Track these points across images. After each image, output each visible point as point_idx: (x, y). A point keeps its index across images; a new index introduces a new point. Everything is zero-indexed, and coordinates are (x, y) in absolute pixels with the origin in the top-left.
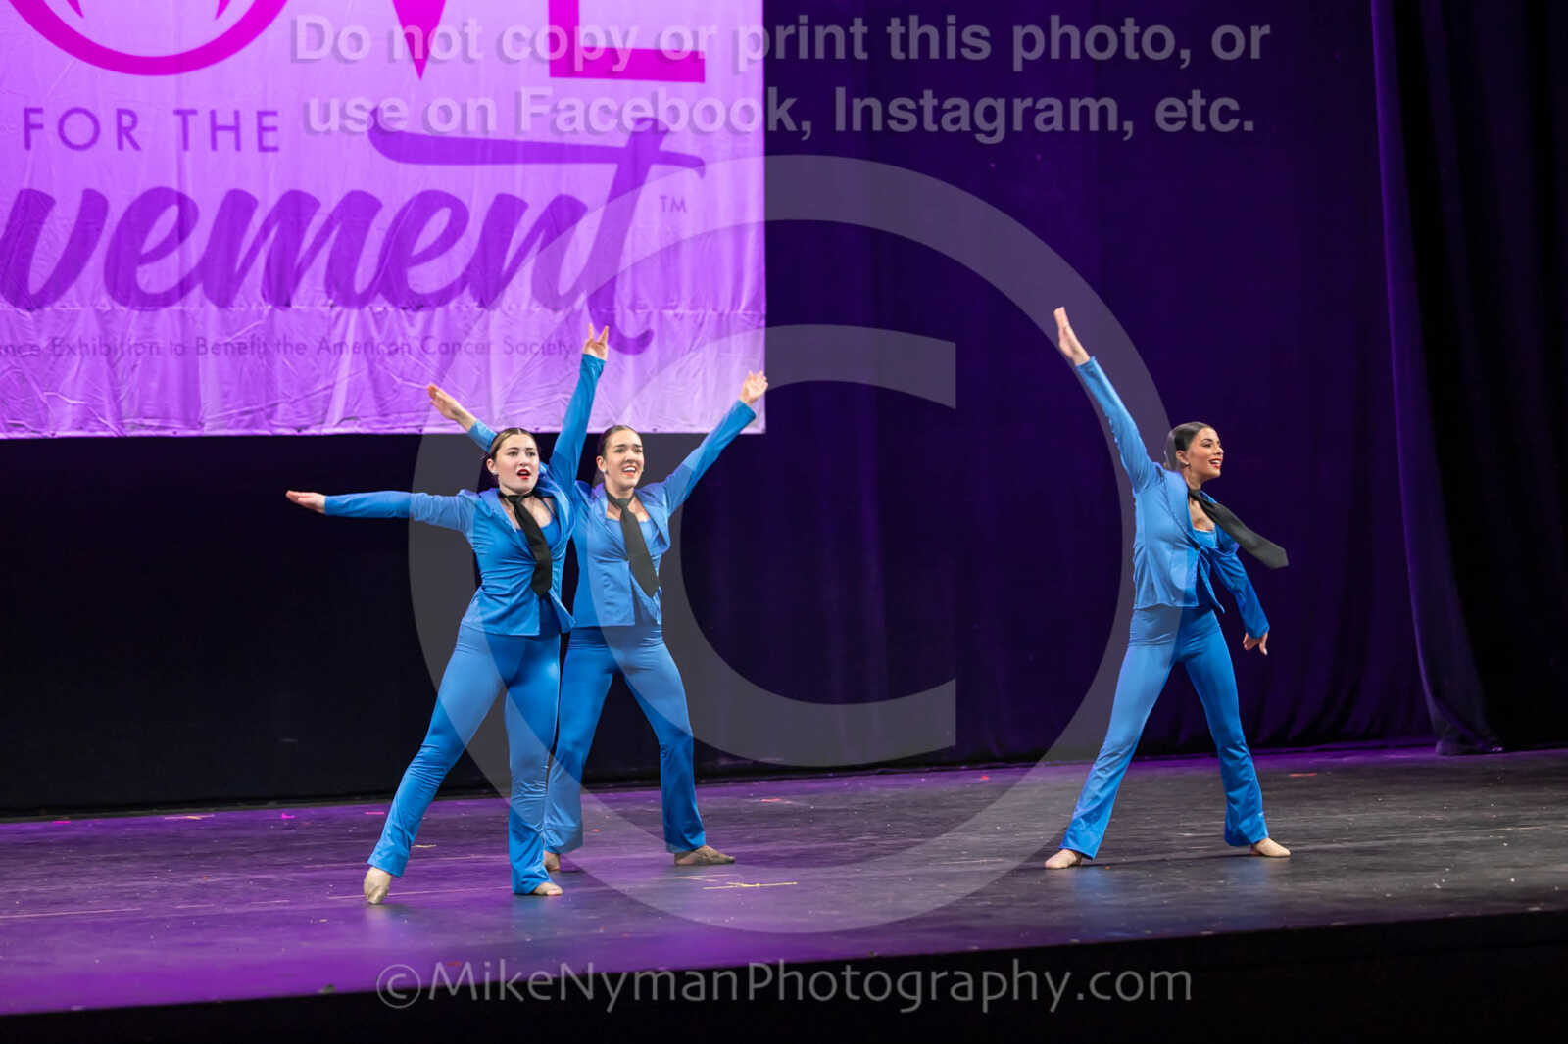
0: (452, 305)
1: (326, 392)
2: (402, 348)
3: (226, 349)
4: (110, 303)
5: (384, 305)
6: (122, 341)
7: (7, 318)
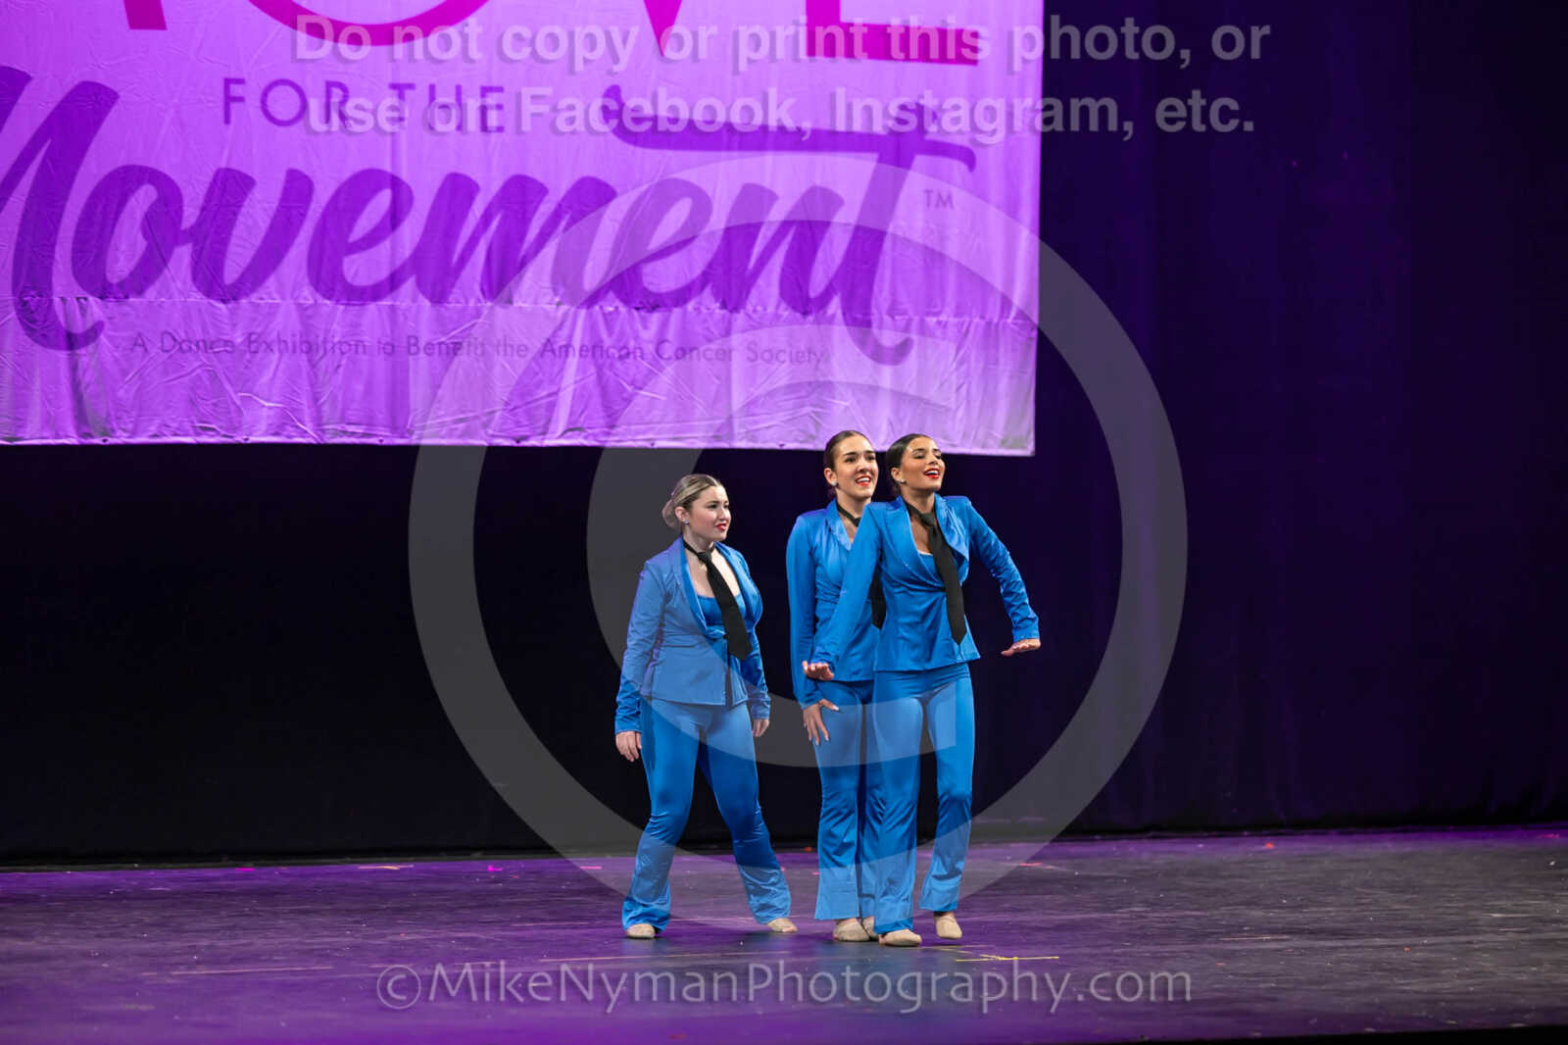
0: (690, 306)
1: (550, 399)
2: (634, 352)
3: (440, 349)
4: (313, 297)
5: (615, 305)
6: (325, 338)
7: (200, 310)
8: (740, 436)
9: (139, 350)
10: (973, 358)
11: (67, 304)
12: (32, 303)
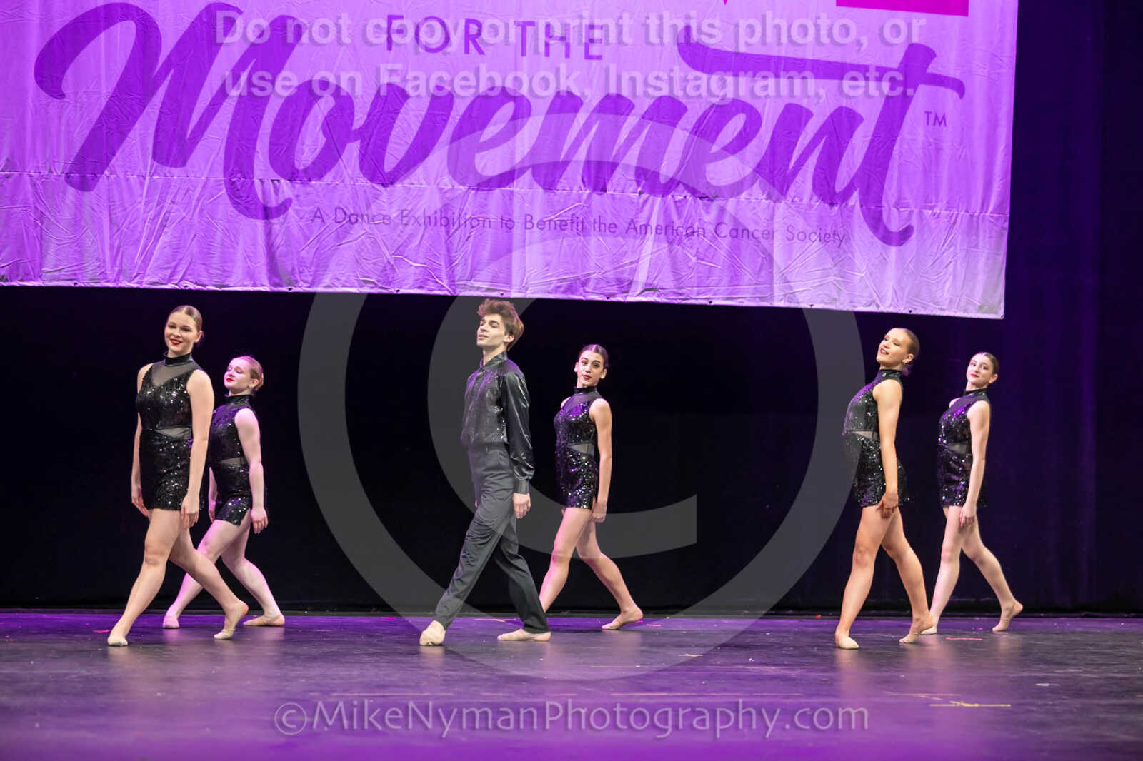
0: (743, 196)
1: (632, 266)
2: (698, 231)
3: (550, 224)
4: (451, 183)
5: (684, 195)
6: (460, 215)
7: (365, 192)
8: (781, 297)
9: (318, 221)
10: (959, 241)
11: (265, 185)
12: (238, 183)
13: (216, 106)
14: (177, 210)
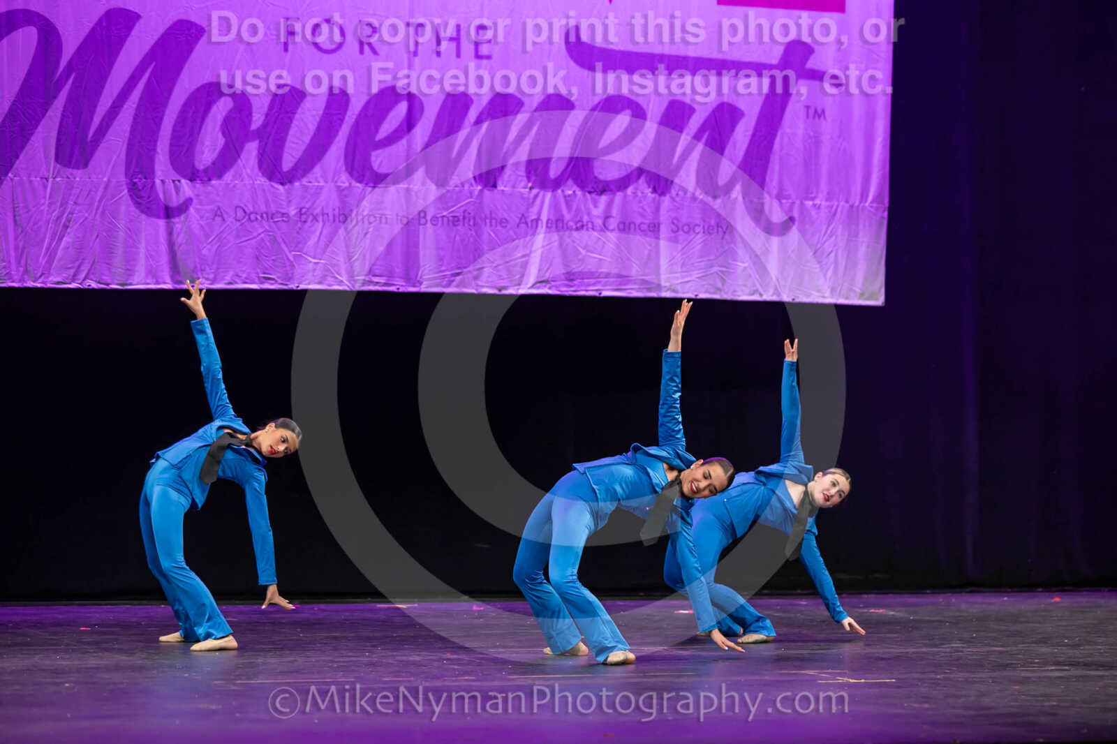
0: (630, 191)
1: (524, 259)
2: (587, 225)
3: (443, 221)
4: (348, 181)
5: (573, 189)
6: (357, 212)
9: (218, 219)
10: (840, 231)
11: (166, 184)
12: (139, 184)
13: (117, 109)
14: (80, 211)
